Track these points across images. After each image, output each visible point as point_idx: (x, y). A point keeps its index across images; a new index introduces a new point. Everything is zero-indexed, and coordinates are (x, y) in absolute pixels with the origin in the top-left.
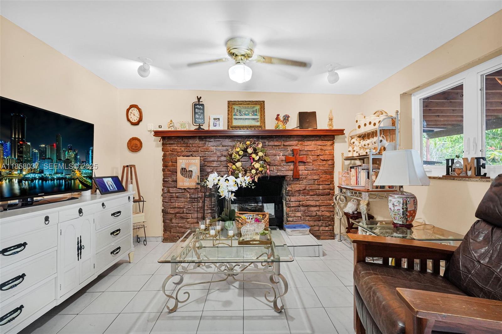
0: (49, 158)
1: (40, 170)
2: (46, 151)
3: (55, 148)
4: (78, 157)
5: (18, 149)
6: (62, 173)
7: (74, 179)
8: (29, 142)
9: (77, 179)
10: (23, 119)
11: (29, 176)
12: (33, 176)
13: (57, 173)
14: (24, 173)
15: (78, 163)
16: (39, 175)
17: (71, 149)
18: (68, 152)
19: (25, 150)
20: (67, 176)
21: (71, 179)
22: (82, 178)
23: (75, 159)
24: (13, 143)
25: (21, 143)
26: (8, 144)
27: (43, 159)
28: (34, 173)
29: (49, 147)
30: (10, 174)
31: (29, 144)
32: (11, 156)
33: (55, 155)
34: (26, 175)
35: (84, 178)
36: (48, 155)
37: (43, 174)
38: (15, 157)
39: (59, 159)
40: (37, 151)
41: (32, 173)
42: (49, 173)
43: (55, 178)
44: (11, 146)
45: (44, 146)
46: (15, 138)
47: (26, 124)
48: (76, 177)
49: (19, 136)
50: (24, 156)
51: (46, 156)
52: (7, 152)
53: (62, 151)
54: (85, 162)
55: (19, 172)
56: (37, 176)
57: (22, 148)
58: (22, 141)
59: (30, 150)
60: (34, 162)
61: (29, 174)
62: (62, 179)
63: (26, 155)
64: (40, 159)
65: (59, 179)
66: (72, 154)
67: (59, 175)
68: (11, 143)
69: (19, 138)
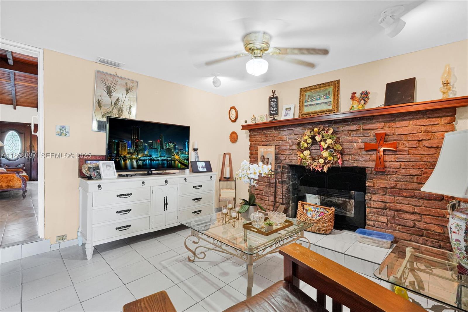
0: (155, 148)
1: (149, 155)
2: (153, 145)
3: (159, 142)
4: (177, 147)
5: (136, 144)
6: (165, 157)
7: (174, 161)
8: (142, 140)
9: (176, 160)
10: (138, 129)
11: (143, 158)
12: (145, 158)
13: (161, 157)
14: (139, 156)
15: (177, 151)
16: (149, 158)
17: (170, 142)
18: (169, 144)
19: (139, 144)
20: (169, 159)
21: (172, 160)
22: (180, 160)
23: (174, 148)
24: (133, 141)
25: (137, 141)
26: (130, 142)
27: (151, 149)
28: (145, 156)
29: (155, 142)
30: (131, 157)
31: (142, 141)
32: (132, 148)
33: (159, 146)
34: (140, 157)
35: (182, 160)
36: (155, 146)
37: (151, 157)
38: (134, 148)
39: (162, 148)
40: (147, 145)
41: (144, 156)
42: (155, 157)
43: (160, 159)
44: (132, 143)
45: (151, 141)
46: (134, 138)
47: (140, 131)
48: (176, 159)
49: (136, 137)
50: (139, 147)
51: (153, 147)
52: (129, 146)
53: (164, 144)
54: (183, 150)
55: (136, 156)
56: (147, 158)
57: (138, 143)
58: (138, 139)
59: (142, 144)
60: (146, 151)
61: (142, 157)
62: (165, 160)
63: (141, 147)
64: (149, 149)
65: (163, 160)
66: (172, 145)
67: (163, 158)
68: (132, 141)
69: (136, 138)
